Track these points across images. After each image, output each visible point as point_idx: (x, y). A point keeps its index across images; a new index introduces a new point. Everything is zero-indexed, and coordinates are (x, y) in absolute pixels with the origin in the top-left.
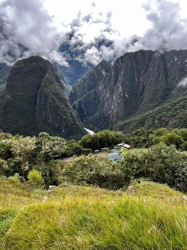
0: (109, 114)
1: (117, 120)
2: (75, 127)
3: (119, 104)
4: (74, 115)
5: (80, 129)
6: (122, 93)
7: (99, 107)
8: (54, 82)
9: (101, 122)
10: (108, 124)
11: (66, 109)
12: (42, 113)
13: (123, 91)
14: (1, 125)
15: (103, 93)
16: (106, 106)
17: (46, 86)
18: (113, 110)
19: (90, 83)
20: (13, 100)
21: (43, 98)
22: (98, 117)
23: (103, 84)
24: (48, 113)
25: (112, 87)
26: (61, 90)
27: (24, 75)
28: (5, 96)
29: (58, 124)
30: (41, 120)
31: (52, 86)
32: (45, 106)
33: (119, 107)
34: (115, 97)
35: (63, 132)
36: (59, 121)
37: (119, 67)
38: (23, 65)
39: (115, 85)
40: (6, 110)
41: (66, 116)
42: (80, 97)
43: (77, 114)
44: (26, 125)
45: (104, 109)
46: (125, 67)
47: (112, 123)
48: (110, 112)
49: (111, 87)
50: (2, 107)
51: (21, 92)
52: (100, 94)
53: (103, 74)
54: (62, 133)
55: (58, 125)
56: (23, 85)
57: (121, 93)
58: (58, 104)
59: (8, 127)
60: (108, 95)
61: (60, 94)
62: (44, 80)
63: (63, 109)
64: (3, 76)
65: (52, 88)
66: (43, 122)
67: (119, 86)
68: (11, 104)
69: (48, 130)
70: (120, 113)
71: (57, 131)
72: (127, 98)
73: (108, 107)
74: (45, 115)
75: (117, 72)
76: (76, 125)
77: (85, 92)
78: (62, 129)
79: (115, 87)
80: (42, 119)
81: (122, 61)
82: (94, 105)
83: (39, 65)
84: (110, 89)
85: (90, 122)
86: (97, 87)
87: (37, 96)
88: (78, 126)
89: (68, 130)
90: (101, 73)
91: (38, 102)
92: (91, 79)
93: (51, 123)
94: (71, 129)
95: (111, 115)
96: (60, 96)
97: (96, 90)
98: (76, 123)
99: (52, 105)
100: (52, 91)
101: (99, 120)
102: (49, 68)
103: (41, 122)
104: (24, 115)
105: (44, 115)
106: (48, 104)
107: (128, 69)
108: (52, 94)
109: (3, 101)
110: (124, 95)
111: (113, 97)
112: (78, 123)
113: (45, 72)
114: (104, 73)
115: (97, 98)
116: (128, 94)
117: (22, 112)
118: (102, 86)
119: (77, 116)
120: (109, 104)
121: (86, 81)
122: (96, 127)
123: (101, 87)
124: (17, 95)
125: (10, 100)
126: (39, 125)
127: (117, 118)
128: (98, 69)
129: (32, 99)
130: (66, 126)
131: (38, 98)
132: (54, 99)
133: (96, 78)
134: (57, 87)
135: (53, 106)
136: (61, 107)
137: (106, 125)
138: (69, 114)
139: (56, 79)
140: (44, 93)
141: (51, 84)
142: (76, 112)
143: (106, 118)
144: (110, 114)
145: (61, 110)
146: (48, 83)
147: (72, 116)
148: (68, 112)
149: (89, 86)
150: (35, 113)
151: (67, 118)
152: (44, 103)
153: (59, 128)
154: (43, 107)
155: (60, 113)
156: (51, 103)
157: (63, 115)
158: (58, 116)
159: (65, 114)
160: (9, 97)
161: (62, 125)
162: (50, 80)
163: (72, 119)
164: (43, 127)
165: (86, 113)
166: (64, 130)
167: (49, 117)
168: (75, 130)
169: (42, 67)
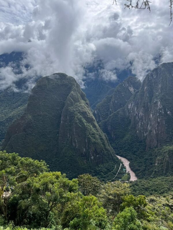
0: (144, 136)
1: (157, 144)
2: (105, 152)
3: (158, 123)
4: (104, 138)
5: (112, 156)
6: (163, 110)
7: (130, 129)
8: (79, 99)
9: (135, 146)
10: (145, 149)
11: (95, 130)
12: (67, 135)
13: (163, 107)
14: (20, 150)
15: (134, 112)
16: (139, 126)
17: (72, 104)
18: (151, 131)
19: (116, 102)
20: (34, 120)
21: (68, 118)
22: (130, 140)
23: (133, 101)
24: (74, 135)
25: (146, 104)
26: (87, 108)
27: (46, 93)
28: (25, 116)
29: (85, 148)
30: (65, 144)
31: (78, 103)
32: (70, 127)
33: (159, 128)
34: (151, 115)
35: (91, 159)
36: (87, 144)
37: (153, 81)
38: (46, 82)
39: (150, 102)
40: (25, 132)
41: (95, 138)
42: (105, 117)
43: (106, 137)
44: (46, 150)
45: (136, 131)
46: (162, 79)
47: (150, 148)
48: (145, 135)
49: (144, 104)
50: (22, 128)
51: (43, 112)
52: (129, 113)
53: (131, 91)
54: (91, 161)
55: (85, 150)
56: (45, 103)
57: (160, 109)
58: (85, 124)
59: (27, 153)
60: (141, 114)
61: (87, 112)
62: (69, 97)
64: (20, 99)
65: (78, 106)
66: (68, 145)
67: (157, 101)
68: (31, 125)
69: (74, 156)
70: (161, 135)
71: (84, 158)
72: (169, 115)
73: (142, 128)
74: (70, 137)
75: (151, 86)
76: (107, 150)
77: (110, 111)
78: (90, 155)
79: (150, 103)
80: (67, 142)
81: (157, 74)
82: (123, 127)
83: (64, 82)
84: (144, 107)
85: (120, 147)
86: (126, 105)
87: (61, 116)
88: (109, 151)
89: (98, 156)
90: (129, 89)
91: (62, 122)
92: (117, 96)
93: (77, 147)
94: (101, 155)
95: (148, 138)
96: (88, 115)
97: (124, 109)
98: (106, 147)
99: (78, 125)
100: (79, 109)
101: (131, 144)
102: (74, 84)
103: (65, 147)
104: (46, 137)
106: (74, 124)
107: (167, 81)
108: (78, 112)
109: (23, 122)
110: (166, 112)
111: (149, 115)
112: (109, 148)
113: (70, 89)
114: (132, 89)
115: (127, 118)
116: (170, 111)
117: (43, 134)
118: (132, 104)
119: (106, 138)
120: (144, 124)
121: (110, 100)
122: (129, 153)
123: (130, 105)
124: (39, 115)
125: (31, 120)
126: (63, 150)
127: (158, 141)
128: (125, 85)
129: (55, 118)
130: (96, 152)
131: (62, 118)
132: (81, 118)
133: (123, 95)
134: (83, 105)
135: (80, 127)
136: (89, 127)
137: (142, 150)
138: (97, 136)
139: (81, 96)
140: (69, 111)
141: (76, 102)
142: (105, 134)
143: (141, 142)
144: (146, 137)
145: (89, 131)
146: (74, 100)
147: (102, 139)
148: (97, 134)
149: (115, 105)
150: (58, 135)
151: (97, 141)
152: (70, 124)
153: (87, 154)
154: (67, 128)
155: (88, 135)
156: (78, 123)
157: (91, 137)
158: (85, 139)
159: (93, 136)
160: (30, 117)
161: (90, 150)
162: (75, 97)
163: (102, 142)
164: (68, 153)
165: (114, 136)
166: (93, 157)
167: (75, 140)
168: (105, 156)
169: (66, 84)
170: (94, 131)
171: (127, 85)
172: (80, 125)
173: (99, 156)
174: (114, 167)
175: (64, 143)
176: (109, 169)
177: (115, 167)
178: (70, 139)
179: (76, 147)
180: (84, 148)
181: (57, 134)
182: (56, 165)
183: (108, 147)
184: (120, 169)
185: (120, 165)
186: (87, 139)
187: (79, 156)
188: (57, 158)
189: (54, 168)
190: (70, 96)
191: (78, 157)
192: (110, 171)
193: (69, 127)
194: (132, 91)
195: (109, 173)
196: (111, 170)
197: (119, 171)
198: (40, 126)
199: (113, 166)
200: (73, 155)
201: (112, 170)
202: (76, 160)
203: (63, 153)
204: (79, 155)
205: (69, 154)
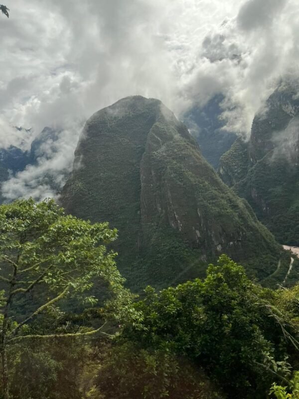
2: (248, 234)
4: (240, 204)
5: (265, 241)
8: (173, 135)
11: (216, 190)
12: (156, 209)
17: (158, 146)
20: (89, 190)
21: (153, 174)
24: (170, 205)
27: (107, 136)
28: (71, 185)
29: (200, 229)
30: (155, 227)
31: (171, 142)
32: (160, 189)
35: (216, 251)
36: (202, 221)
41: (218, 206)
53: (289, 112)
55: (200, 234)
56: (107, 156)
58: (192, 179)
61: (193, 156)
62: (150, 133)
63: (207, 190)
65: (172, 147)
66: (161, 229)
68: (84, 199)
69: (176, 248)
71: (200, 251)
74: (164, 211)
76: (251, 228)
77: (251, 163)
78: (213, 243)
80: (158, 223)
87: (139, 174)
88: (257, 231)
89: (231, 243)
90: (283, 111)
91: (142, 184)
93: (180, 229)
94: (238, 241)
96: (195, 162)
98: (249, 223)
99: (176, 183)
100: (173, 152)
103: (155, 232)
105: (162, 212)
106: (166, 182)
108: (173, 158)
113: (152, 121)
119: (247, 208)
124: (96, 180)
125: (82, 190)
126: (153, 240)
130: (225, 235)
131: (142, 175)
132: (181, 168)
134: (182, 143)
135: (181, 186)
136: (202, 185)
138: (224, 202)
140: (154, 159)
141: (167, 140)
145: (202, 192)
146: (161, 138)
147: (235, 207)
148: (222, 198)
149: (258, 149)
150: (139, 212)
151: (223, 211)
152: (158, 184)
153: (206, 241)
154: (155, 194)
155: (202, 201)
156: (175, 179)
157: (210, 204)
158: (197, 209)
159: (214, 201)
160: (80, 184)
161: (211, 232)
162: (164, 131)
163: (238, 213)
164: (163, 244)
165: (267, 209)
166: (220, 246)
167: (174, 215)
168: (250, 243)
169: (144, 113)
170: (214, 191)
171: (278, 104)
172: (180, 181)
173: (234, 243)
174: (276, 265)
175: (152, 226)
176: (262, 271)
177: (279, 266)
178: (162, 215)
179: (178, 228)
180: (196, 229)
181: (137, 210)
182: (141, 273)
183: (253, 223)
184: (292, 269)
185: (290, 260)
186: (200, 210)
187: (187, 247)
188: (142, 259)
189: (138, 279)
190: (153, 131)
191: (186, 250)
192: (268, 275)
193: (157, 191)
194: (291, 113)
195: (266, 279)
196: (269, 273)
197: (289, 272)
198: (101, 199)
199: (271, 263)
200: (173, 247)
201: (272, 272)
202: (182, 256)
203: (152, 245)
204: (188, 245)
205: (164, 246)
